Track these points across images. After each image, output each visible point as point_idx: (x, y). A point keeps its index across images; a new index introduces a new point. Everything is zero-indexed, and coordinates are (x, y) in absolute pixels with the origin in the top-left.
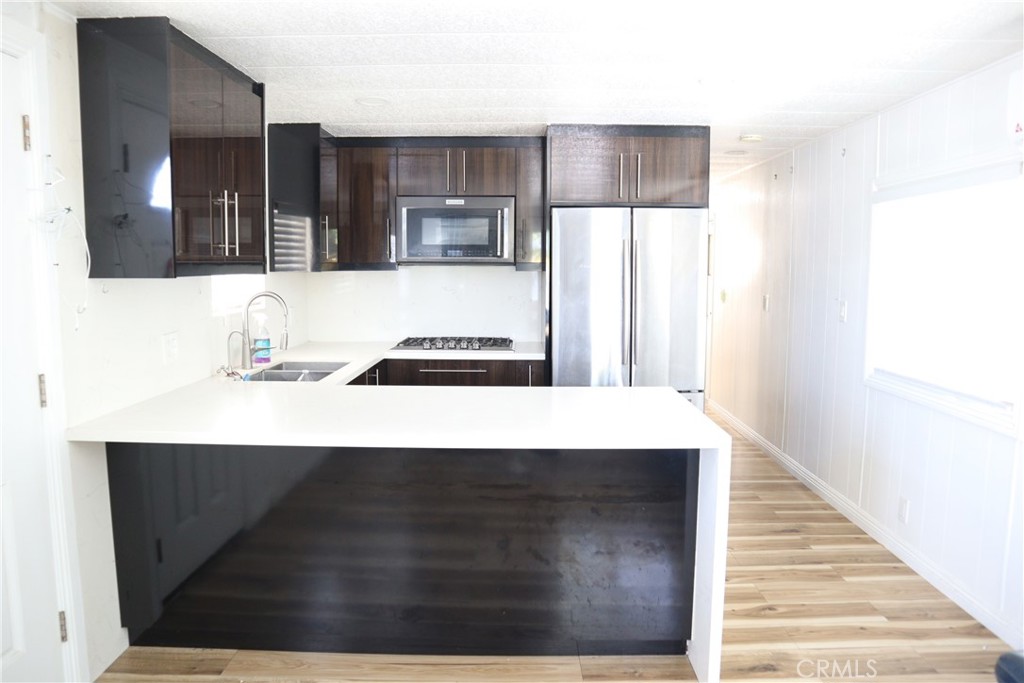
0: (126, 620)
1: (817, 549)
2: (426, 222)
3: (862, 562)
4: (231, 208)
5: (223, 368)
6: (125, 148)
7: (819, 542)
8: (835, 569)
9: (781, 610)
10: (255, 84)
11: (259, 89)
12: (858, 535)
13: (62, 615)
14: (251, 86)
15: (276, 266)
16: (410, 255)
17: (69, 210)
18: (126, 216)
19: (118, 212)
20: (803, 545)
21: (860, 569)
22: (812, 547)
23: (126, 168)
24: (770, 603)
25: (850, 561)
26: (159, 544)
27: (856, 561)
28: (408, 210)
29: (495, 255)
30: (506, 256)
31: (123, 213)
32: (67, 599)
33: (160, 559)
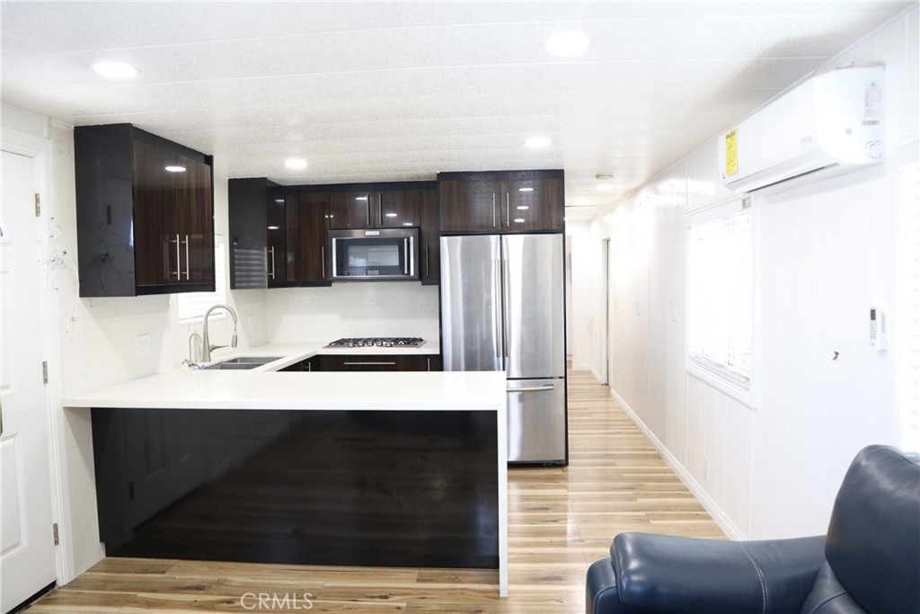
0: (105, 536)
1: (641, 501)
2: (352, 249)
3: (673, 510)
4: (182, 246)
5: (186, 360)
6: (109, 208)
7: (646, 496)
8: (647, 515)
9: (587, 542)
10: (206, 156)
11: (209, 160)
12: (684, 491)
13: (56, 527)
14: (203, 157)
15: (237, 285)
16: (337, 274)
17: (65, 253)
18: (107, 255)
19: (103, 251)
20: (633, 498)
21: (667, 515)
22: (639, 500)
23: (109, 221)
24: (582, 537)
25: (664, 510)
26: (131, 487)
27: (668, 510)
28: (337, 240)
29: (403, 274)
30: (412, 274)
31: (105, 252)
32: (59, 514)
33: (132, 496)
